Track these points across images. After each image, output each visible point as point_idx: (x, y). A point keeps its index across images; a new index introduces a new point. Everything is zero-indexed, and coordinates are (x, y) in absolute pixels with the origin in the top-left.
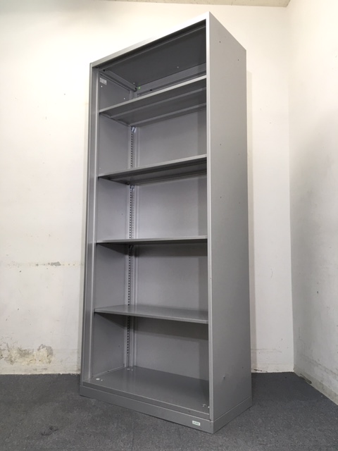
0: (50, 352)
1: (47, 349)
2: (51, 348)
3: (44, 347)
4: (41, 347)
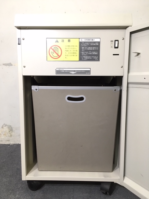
0: (11, 129)
1: (8, 127)
2: (11, 126)
3: (6, 125)
4: (4, 126)
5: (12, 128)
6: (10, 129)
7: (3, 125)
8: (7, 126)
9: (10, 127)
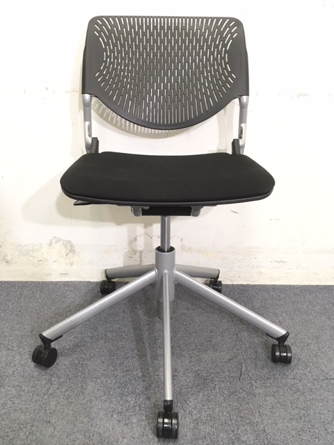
0: (71, 249)
1: (64, 244)
2: (70, 242)
3: (58, 241)
4: (54, 241)
5: (72, 246)
6: (69, 248)
7: (52, 240)
8: (61, 243)
9: (69, 245)
